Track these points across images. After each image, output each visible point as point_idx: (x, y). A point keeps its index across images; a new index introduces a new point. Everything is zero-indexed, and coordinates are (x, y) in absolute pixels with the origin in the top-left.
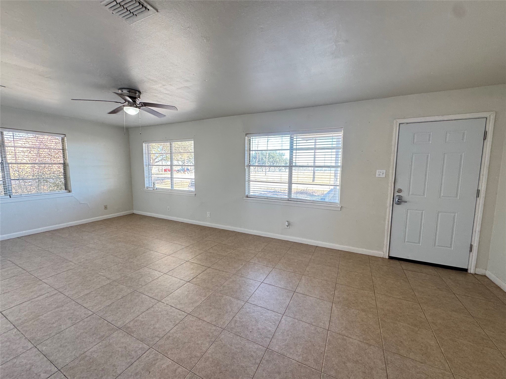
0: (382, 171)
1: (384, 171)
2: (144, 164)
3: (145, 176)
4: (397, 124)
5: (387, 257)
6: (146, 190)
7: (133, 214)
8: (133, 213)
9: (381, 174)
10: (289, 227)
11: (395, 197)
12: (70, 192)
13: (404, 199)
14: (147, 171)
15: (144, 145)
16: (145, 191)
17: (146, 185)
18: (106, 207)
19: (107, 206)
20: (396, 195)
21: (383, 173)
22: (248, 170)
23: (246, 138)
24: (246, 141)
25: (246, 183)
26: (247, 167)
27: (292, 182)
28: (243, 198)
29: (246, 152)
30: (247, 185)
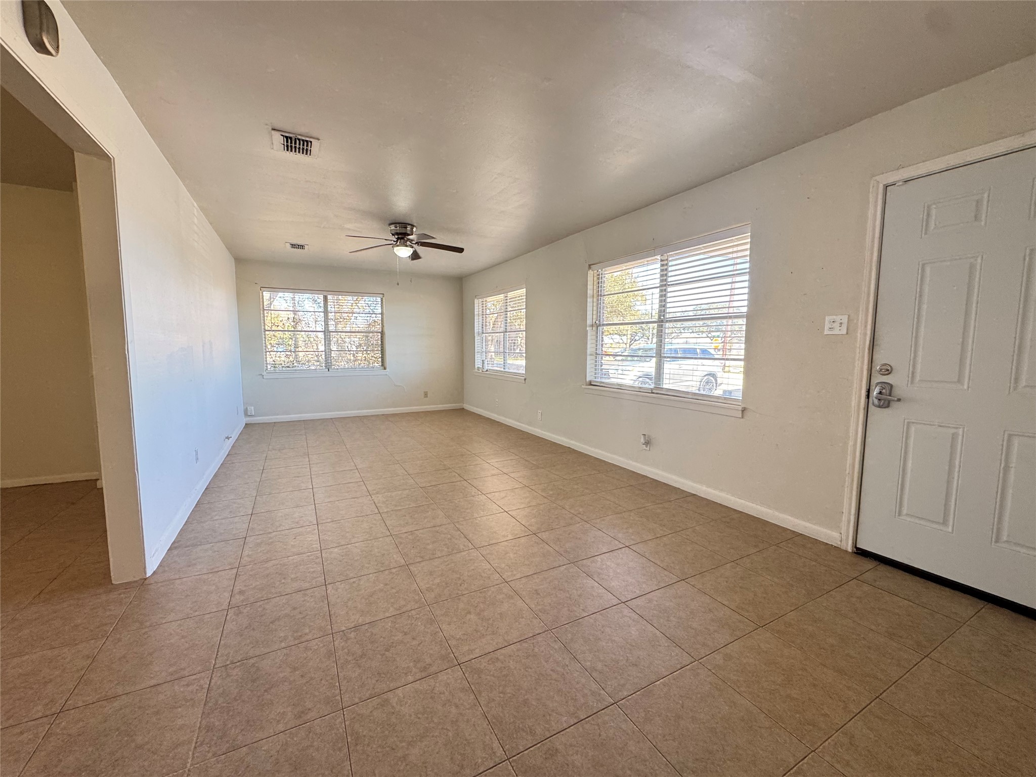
0: (838, 318)
1: (845, 319)
2: (476, 331)
3: (476, 351)
4: (878, 189)
5: (850, 549)
6: (476, 372)
7: (462, 410)
8: (463, 408)
9: (836, 325)
10: (648, 449)
11: (872, 387)
12: (385, 369)
13: (897, 392)
14: (479, 343)
16: (475, 374)
17: (478, 364)
18: (426, 395)
19: (427, 392)
20: (875, 381)
21: (841, 323)
22: (594, 333)
23: (590, 273)
24: (590, 279)
25: (589, 358)
26: (591, 328)
27: (662, 355)
28: (583, 386)
29: (588, 300)
30: (590, 361)
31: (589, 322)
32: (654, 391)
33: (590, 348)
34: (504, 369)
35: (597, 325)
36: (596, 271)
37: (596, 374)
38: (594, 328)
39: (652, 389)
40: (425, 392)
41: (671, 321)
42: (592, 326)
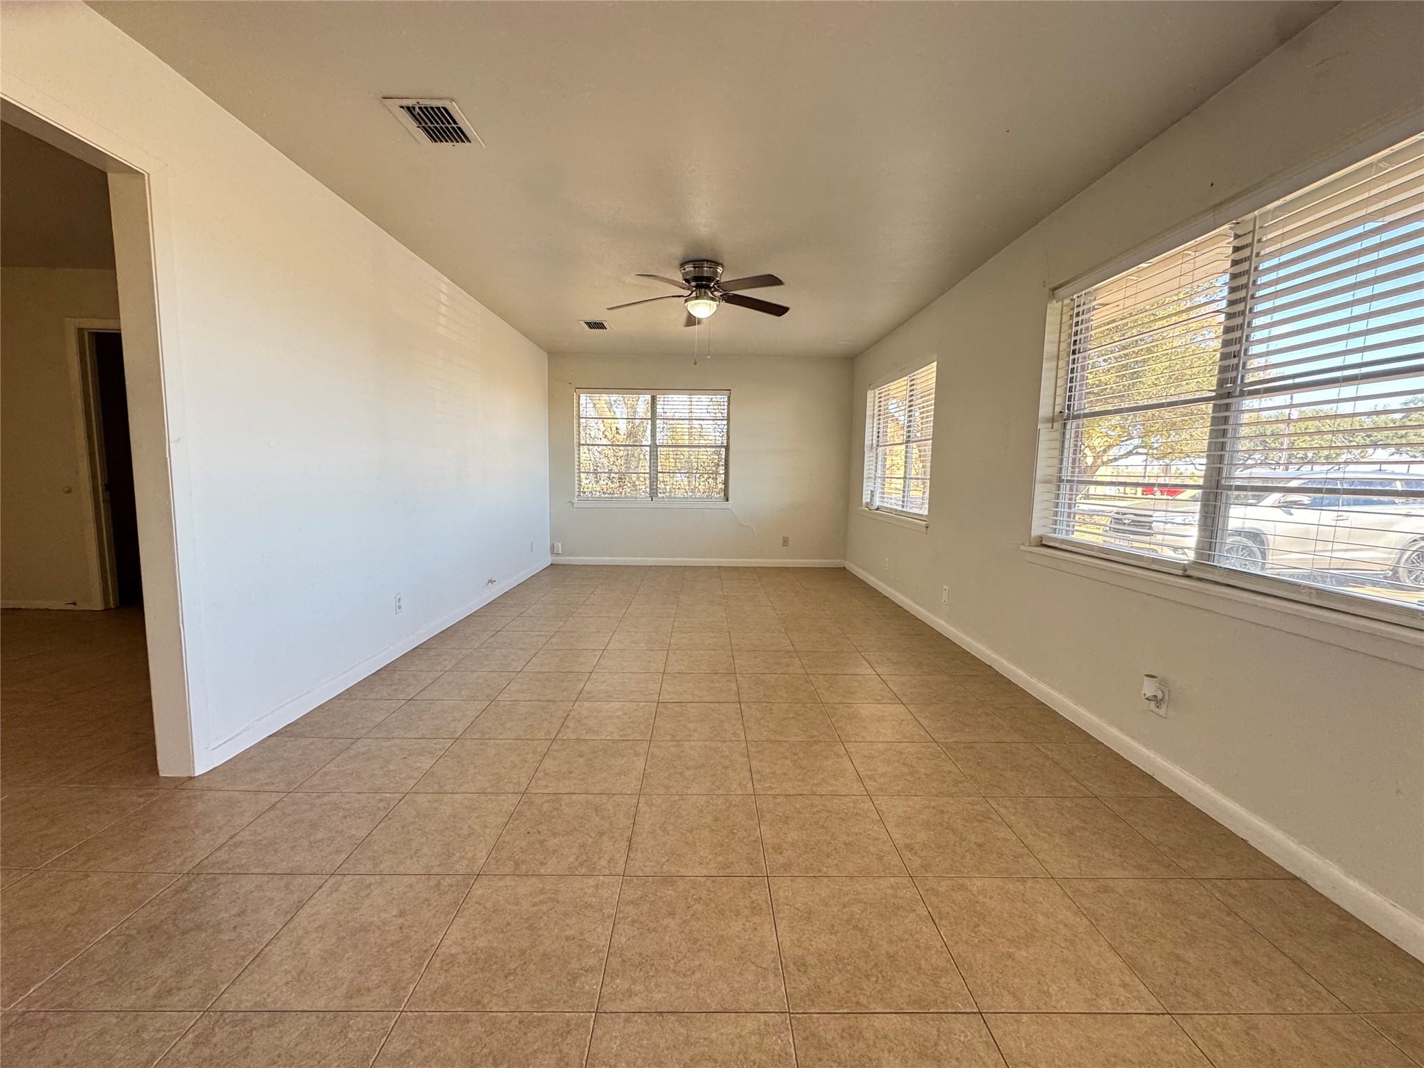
2: (867, 443)
3: (865, 476)
6: (864, 510)
7: (842, 571)
8: (844, 568)
15: (870, 394)
16: (862, 513)
17: (866, 498)
18: (785, 542)
22: (1057, 435)
23: (1054, 308)
24: (1052, 319)
25: (1039, 489)
26: (1050, 425)
27: (1223, 482)
28: (1022, 548)
29: (1045, 365)
30: (1041, 495)
31: (1045, 410)
32: (1189, 572)
33: (1044, 467)
34: (903, 506)
35: (1065, 417)
36: (1067, 301)
37: (1055, 522)
38: (1057, 425)
39: (1184, 568)
40: (784, 538)
41: (1252, 393)
42: (1052, 420)
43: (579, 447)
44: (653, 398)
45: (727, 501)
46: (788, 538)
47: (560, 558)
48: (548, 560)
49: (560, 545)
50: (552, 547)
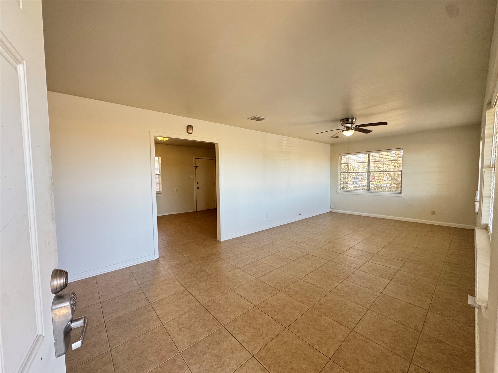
18: (433, 213)
26: (490, 169)
31: (487, 162)
40: (432, 211)
43: (341, 173)
44: (369, 155)
45: (401, 193)
46: (435, 212)
47: (333, 210)
48: (329, 210)
49: (333, 205)
50: (331, 206)
